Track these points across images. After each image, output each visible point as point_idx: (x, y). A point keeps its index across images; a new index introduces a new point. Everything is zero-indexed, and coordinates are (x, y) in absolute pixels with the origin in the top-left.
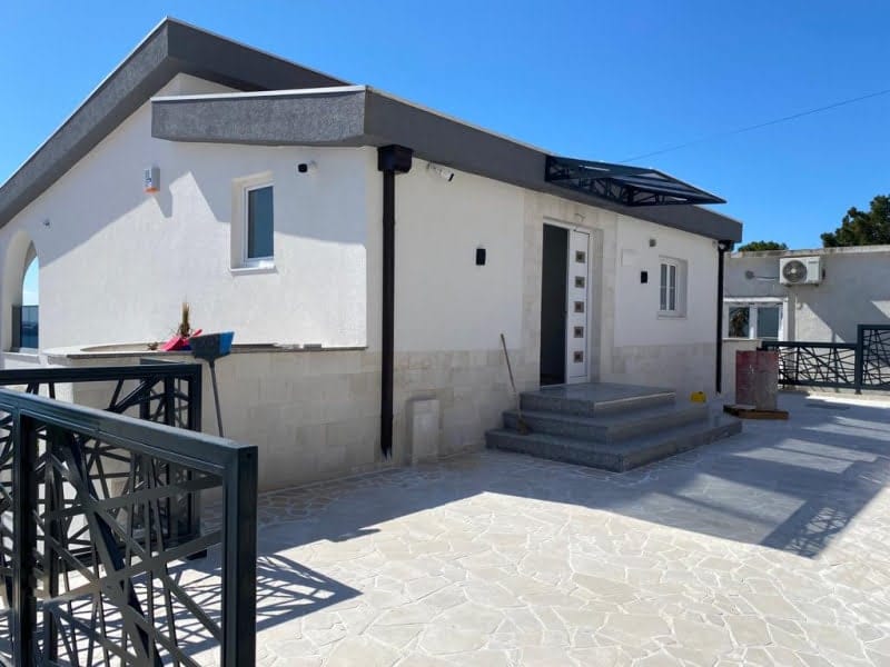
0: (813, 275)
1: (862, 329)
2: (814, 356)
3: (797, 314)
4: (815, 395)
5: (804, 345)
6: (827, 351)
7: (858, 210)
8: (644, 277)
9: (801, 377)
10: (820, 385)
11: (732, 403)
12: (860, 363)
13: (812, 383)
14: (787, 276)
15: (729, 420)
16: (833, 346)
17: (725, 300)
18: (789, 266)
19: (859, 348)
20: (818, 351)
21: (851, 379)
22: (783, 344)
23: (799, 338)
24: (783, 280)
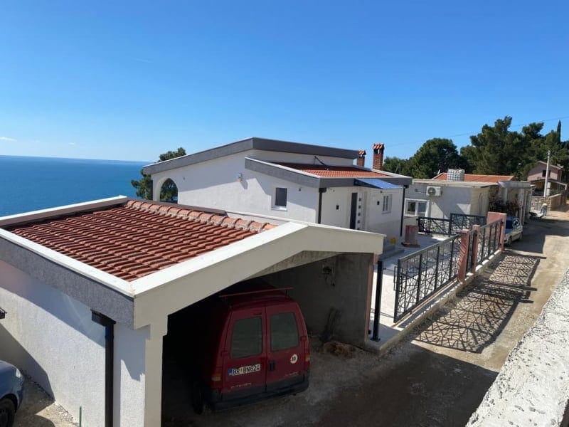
0: (438, 193)
1: (452, 214)
2: (436, 223)
3: (432, 206)
4: (435, 237)
5: (433, 219)
6: (439, 221)
7: (489, 126)
8: (378, 203)
9: (431, 230)
10: (437, 233)
11: (403, 241)
12: (450, 226)
13: (434, 232)
14: (429, 193)
15: (403, 247)
16: (443, 220)
17: (406, 199)
18: (430, 189)
19: (450, 221)
20: (437, 221)
21: (447, 232)
22: (427, 218)
23: (432, 217)
24: (427, 194)
